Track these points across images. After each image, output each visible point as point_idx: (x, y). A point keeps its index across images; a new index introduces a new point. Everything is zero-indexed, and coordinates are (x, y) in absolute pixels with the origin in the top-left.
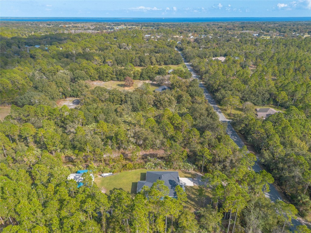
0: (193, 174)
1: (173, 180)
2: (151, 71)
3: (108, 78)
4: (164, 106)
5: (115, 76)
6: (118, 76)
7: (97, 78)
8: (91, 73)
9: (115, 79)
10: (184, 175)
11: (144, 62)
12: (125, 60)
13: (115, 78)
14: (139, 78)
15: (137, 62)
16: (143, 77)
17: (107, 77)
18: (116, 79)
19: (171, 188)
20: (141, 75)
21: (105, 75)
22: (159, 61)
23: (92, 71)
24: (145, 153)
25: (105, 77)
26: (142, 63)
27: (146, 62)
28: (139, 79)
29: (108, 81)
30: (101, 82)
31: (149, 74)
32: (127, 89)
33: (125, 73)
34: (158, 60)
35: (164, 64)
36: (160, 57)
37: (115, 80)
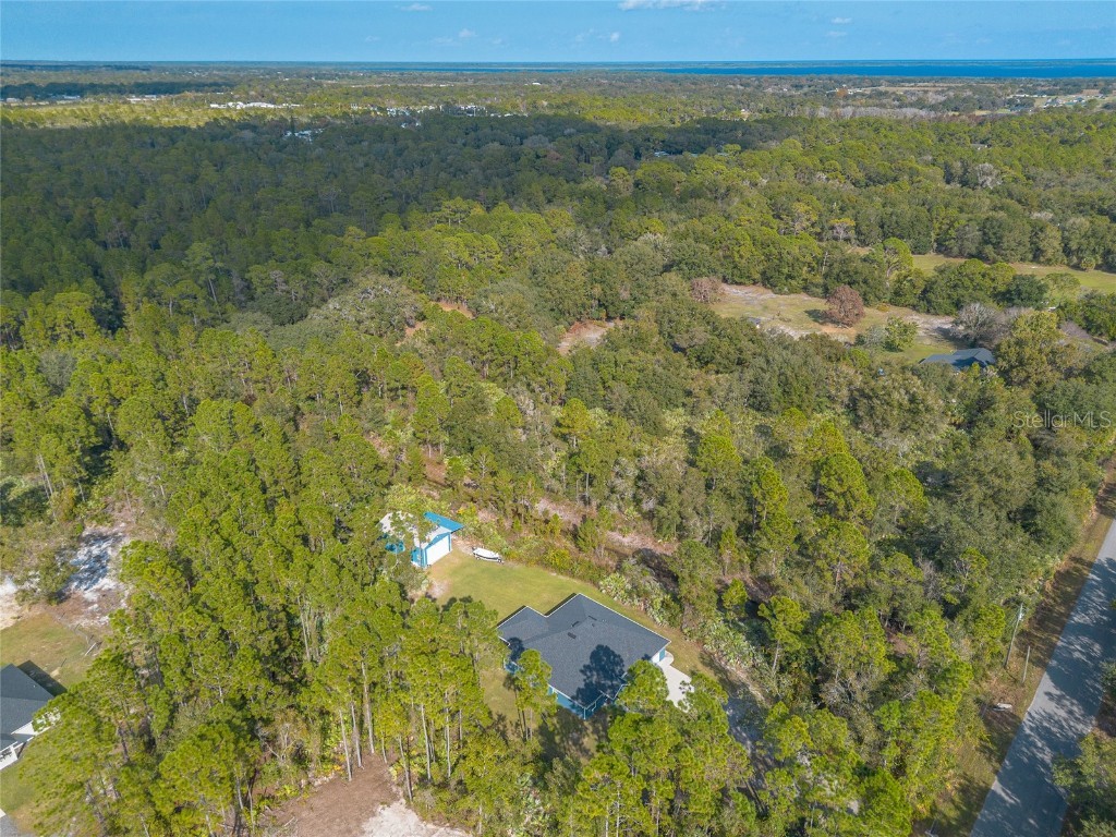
0: (733, 678)
1: (617, 652)
2: (972, 280)
3: (794, 282)
4: (878, 421)
5: (819, 280)
6: (829, 281)
7: (757, 276)
8: (741, 257)
9: (814, 289)
10: (695, 667)
11: (997, 246)
12: (919, 227)
13: (816, 286)
14: (914, 301)
15: (967, 239)
16: (929, 302)
17: (790, 277)
18: (820, 290)
19: (582, 671)
20: (925, 291)
21: (785, 271)
22: (1079, 250)
23: (747, 249)
24: (650, 545)
25: (783, 277)
26: (989, 250)
27: (1005, 245)
28: (914, 307)
29: (791, 291)
30: (766, 291)
31: (961, 291)
32: (829, 330)
33: (856, 273)
34: (1074, 246)
35: (1098, 267)
36: (1090, 233)
37: (814, 295)
